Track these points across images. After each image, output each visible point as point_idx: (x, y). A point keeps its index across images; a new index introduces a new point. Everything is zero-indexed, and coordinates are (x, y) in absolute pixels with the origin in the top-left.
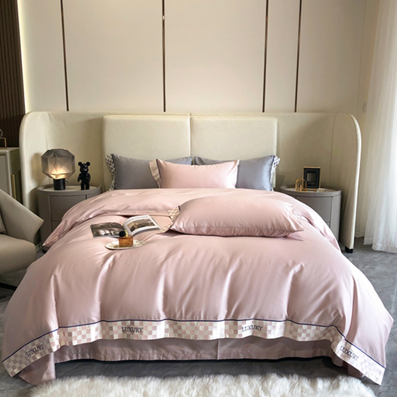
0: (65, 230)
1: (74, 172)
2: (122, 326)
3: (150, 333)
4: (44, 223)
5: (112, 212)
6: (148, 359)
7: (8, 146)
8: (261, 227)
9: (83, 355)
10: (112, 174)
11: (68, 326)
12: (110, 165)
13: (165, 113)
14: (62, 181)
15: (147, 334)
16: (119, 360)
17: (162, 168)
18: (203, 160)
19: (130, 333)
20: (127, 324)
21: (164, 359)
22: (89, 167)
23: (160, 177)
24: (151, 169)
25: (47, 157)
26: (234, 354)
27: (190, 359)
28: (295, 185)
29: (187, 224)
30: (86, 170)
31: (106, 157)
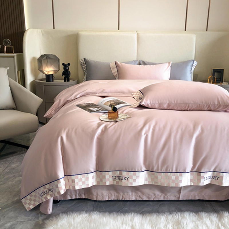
0: (59, 106)
1: (59, 70)
2: (113, 176)
3: (135, 181)
4: (43, 102)
5: (93, 94)
6: (128, 200)
7: (15, 53)
8: (209, 104)
9: (80, 195)
10: (84, 71)
11: (72, 175)
12: (83, 65)
13: (119, 30)
14: (51, 76)
15: (132, 182)
16: (107, 199)
17: (119, 67)
18: (146, 62)
19: (119, 180)
20: (117, 174)
21: (140, 199)
22: (69, 66)
23: (118, 73)
24: (111, 68)
25: (41, 59)
26: (192, 196)
27: (159, 200)
28: (207, 81)
29: (152, 101)
30: (68, 68)
31: (80, 60)
